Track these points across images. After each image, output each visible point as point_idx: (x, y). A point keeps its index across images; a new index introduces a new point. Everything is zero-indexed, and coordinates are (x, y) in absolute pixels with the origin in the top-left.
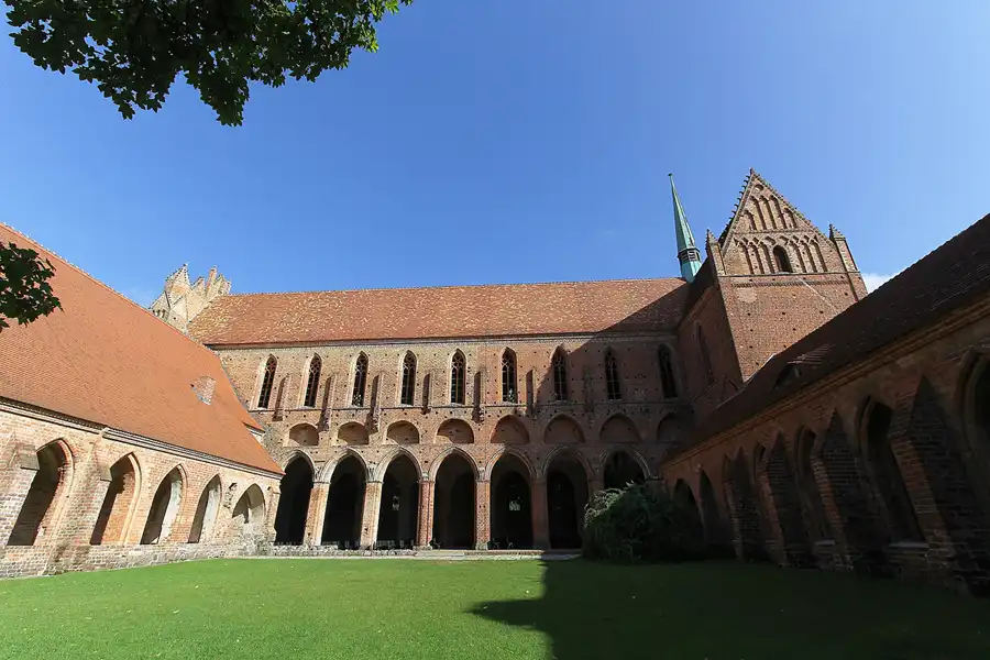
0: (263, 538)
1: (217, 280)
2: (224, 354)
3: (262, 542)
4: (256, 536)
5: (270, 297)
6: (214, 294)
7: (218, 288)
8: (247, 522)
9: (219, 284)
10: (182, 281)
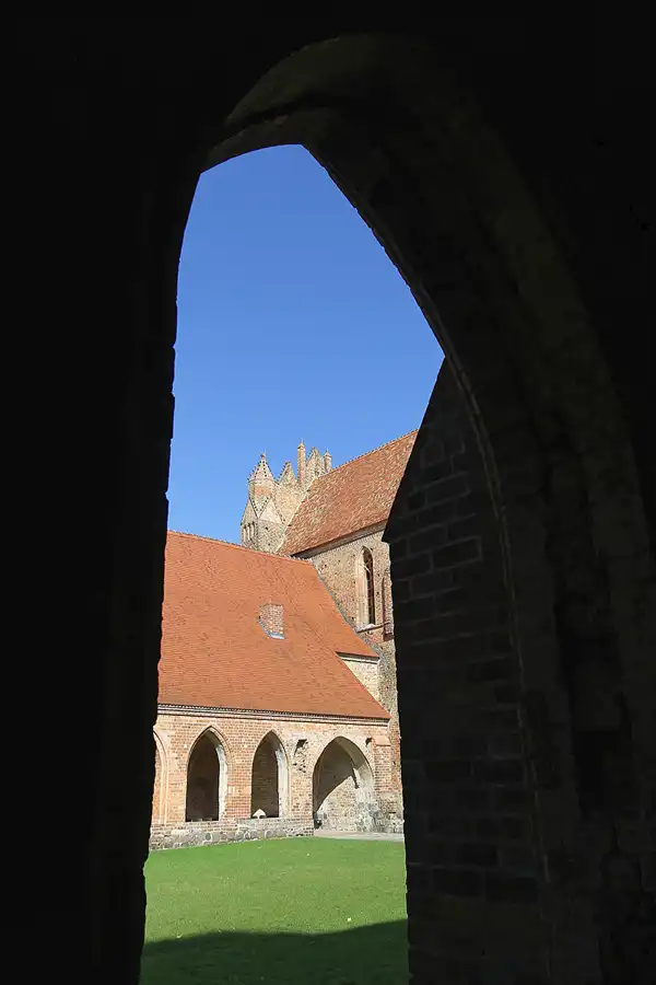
0: (377, 809)
1: (308, 459)
2: (317, 561)
3: (377, 813)
4: (370, 806)
5: (367, 458)
6: (311, 480)
7: (313, 468)
8: (357, 787)
9: (313, 462)
10: (264, 479)
